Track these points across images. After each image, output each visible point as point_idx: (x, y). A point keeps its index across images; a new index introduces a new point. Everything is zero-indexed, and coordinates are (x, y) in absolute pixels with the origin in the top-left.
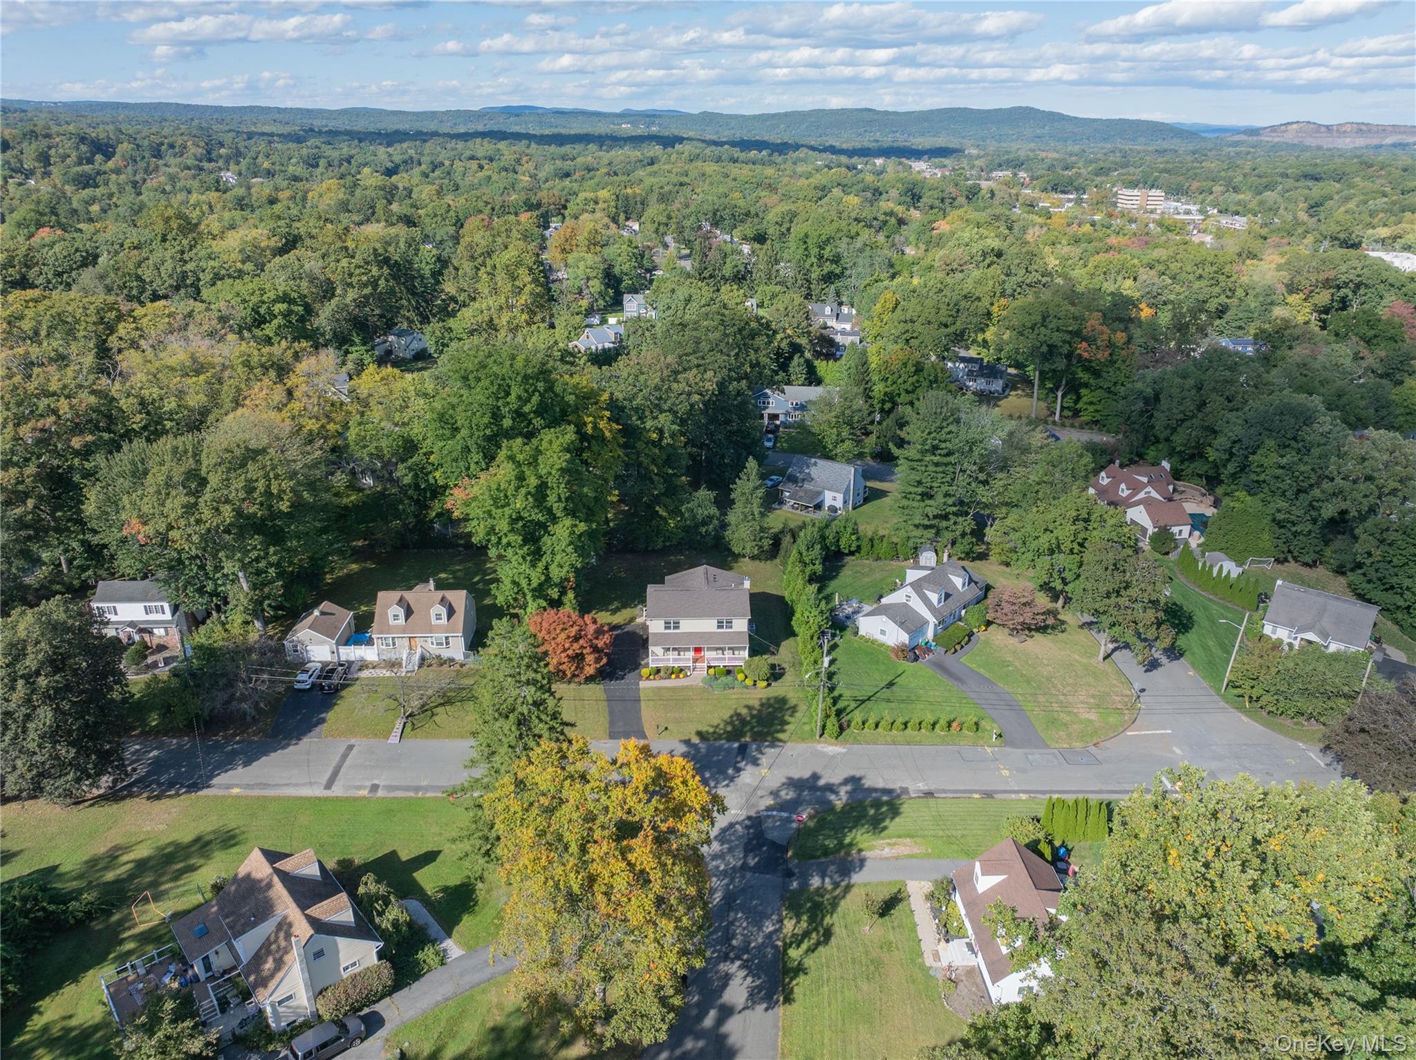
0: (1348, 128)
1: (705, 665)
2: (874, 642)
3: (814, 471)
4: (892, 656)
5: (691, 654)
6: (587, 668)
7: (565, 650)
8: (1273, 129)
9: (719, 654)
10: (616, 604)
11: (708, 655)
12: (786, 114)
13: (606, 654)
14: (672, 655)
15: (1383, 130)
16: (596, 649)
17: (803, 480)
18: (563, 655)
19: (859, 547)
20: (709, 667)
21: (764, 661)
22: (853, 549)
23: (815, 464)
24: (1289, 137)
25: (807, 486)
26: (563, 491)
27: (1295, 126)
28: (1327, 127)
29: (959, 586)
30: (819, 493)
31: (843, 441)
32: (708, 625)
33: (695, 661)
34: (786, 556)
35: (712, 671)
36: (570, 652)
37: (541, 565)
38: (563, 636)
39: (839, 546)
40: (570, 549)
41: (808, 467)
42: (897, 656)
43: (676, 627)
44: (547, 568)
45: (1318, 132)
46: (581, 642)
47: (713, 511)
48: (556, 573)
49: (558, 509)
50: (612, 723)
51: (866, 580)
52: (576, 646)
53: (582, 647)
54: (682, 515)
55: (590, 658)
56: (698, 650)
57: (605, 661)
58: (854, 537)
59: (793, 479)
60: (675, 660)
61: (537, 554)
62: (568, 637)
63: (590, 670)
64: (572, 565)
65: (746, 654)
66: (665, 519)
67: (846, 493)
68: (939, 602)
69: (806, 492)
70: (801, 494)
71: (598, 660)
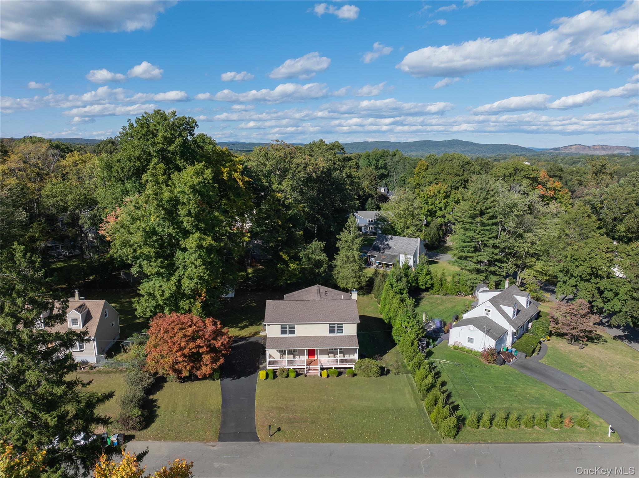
0: (598, 147)
1: (318, 367)
2: (462, 349)
3: (390, 243)
4: (483, 360)
5: (305, 358)
6: (204, 368)
7: (181, 349)
8: (565, 147)
9: (331, 357)
10: (245, 323)
11: (321, 357)
12: (351, 144)
13: (223, 355)
14: (288, 358)
15: (612, 148)
16: (212, 350)
17: (384, 249)
18: (179, 353)
19: (432, 285)
20: (322, 369)
21: (372, 363)
22: (428, 286)
23: (391, 238)
24: (573, 151)
25: (387, 252)
26: (193, 206)
27: (574, 146)
28: (589, 147)
29: (524, 305)
30: (397, 256)
31: (408, 228)
32: (322, 330)
33: (309, 363)
34: (380, 289)
35: (324, 373)
36: (186, 351)
37: (174, 279)
38: (180, 334)
39: (417, 283)
40: (199, 262)
41: (387, 240)
42: (487, 360)
43: (292, 332)
44: (179, 281)
45: (585, 149)
46: (199, 342)
47: (323, 257)
48: (187, 285)
49: (187, 222)
50: (224, 424)
51: (441, 307)
52: (192, 345)
53: (199, 347)
54: (300, 259)
55: (206, 358)
56: (312, 353)
57: (222, 361)
58: (428, 277)
59: (377, 249)
60: (290, 362)
61: (171, 268)
62: (185, 336)
63: (206, 370)
64: (200, 278)
65: (356, 357)
66: (286, 263)
67: (415, 256)
68: (514, 315)
69: (387, 256)
70: (383, 257)
71: (214, 361)
